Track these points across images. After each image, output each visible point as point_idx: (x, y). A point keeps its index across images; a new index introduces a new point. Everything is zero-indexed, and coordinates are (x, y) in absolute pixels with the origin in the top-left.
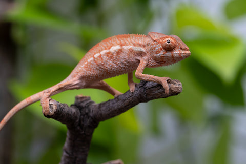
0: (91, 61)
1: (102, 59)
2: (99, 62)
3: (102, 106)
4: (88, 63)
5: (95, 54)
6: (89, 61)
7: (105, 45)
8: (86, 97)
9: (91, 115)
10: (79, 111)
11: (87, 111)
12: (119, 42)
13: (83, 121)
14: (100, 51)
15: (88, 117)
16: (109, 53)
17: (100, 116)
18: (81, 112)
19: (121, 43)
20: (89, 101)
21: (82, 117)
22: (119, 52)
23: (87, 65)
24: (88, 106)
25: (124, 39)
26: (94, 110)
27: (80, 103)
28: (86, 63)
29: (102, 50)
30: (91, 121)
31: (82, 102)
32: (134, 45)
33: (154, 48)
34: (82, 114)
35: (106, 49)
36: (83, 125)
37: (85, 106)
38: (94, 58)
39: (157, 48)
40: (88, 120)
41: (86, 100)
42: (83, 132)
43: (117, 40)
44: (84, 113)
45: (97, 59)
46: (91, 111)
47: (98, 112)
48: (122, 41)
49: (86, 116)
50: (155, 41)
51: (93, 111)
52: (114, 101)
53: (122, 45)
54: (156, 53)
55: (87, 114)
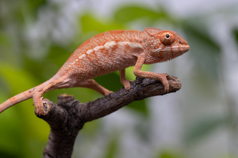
0: (84, 58)
1: (96, 55)
2: (93, 58)
3: (91, 105)
4: (79, 60)
5: (87, 50)
6: (80, 57)
7: (97, 41)
8: (71, 97)
9: (79, 115)
10: (66, 111)
11: (74, 112)
12: (113, 38)
13: (71, 122)
14: (92, 47)
15: (76, 117)
16: (103, 49)
17: (89, 116)
18: (68, 113)
19: (115, 38)
20: (75, 101)
21: (70, 117)
22: (115, 48)
23: (79, 61)
24: (75, 105)
25: (119, 35)
26: (82, 109)
27: (65, 103)
28: (77, 60)
29: (95, 46)
30: (80, 121)
31: (68, 101)
32: (131, 41)
33: (152, 44)
34: (69, 115)
35: (99, 45)
36: (70, 125)
37: (72, 106)
38: (87, 55)
39: (155, 43)
40: (76, 121)
41: (71, 100)
42: (70, 134)
43: (110, 35)
44: (71, 113)
45: (90, 55)
46: (79, 111)
47: (86, 112)
48: (116, 36)
49: (73, 116)
50: (152, 36)
51: (80, 111)
52: (106, 100)
53: (117, 41)
54: (155, 48)
55: (74, 114)
